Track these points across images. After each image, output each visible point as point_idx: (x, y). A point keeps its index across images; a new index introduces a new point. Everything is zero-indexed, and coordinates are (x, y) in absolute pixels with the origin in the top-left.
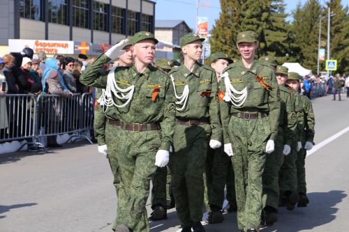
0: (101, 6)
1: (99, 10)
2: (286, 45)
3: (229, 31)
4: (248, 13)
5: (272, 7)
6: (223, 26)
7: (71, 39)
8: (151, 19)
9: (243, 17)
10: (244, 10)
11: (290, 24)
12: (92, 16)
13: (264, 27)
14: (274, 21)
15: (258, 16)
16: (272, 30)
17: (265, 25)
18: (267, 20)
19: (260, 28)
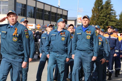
1: (46, 13)
2: (116, 27)
3: (95, 21)
4: (102, 15)
5: (111, 13)
6: (93, 20)
8: (66, 17)
9: (100, 16)
10: (101, 14)
11: (118, 19)
12: (44, 15)
13: (108, 20)
14: (111, 18)
15: (106, 16)
16: (111, 21)
17: (108, 19)
18: (109, 18)
19: (106, 21)
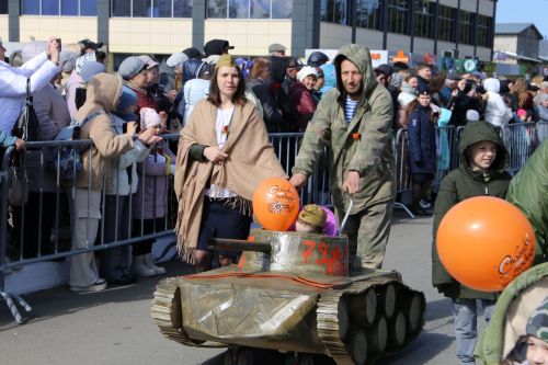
0: (425, 5)
1: (422, 11)
7: (384, 48)
8: (490, 21)
12: (413, 19)
